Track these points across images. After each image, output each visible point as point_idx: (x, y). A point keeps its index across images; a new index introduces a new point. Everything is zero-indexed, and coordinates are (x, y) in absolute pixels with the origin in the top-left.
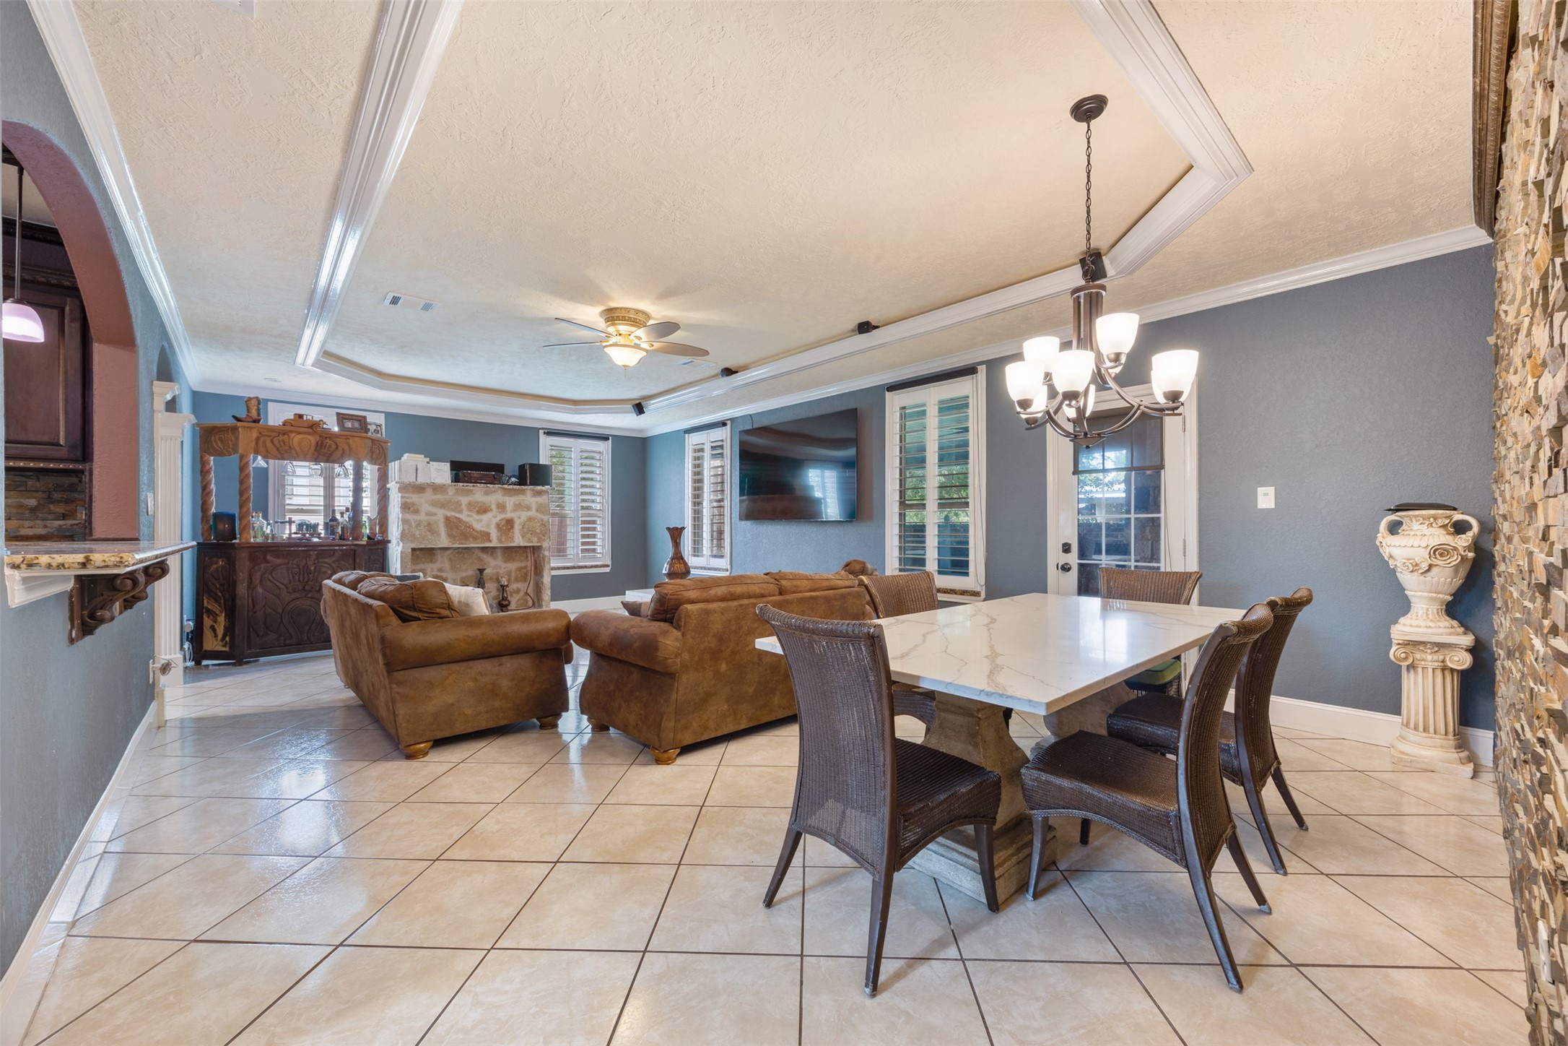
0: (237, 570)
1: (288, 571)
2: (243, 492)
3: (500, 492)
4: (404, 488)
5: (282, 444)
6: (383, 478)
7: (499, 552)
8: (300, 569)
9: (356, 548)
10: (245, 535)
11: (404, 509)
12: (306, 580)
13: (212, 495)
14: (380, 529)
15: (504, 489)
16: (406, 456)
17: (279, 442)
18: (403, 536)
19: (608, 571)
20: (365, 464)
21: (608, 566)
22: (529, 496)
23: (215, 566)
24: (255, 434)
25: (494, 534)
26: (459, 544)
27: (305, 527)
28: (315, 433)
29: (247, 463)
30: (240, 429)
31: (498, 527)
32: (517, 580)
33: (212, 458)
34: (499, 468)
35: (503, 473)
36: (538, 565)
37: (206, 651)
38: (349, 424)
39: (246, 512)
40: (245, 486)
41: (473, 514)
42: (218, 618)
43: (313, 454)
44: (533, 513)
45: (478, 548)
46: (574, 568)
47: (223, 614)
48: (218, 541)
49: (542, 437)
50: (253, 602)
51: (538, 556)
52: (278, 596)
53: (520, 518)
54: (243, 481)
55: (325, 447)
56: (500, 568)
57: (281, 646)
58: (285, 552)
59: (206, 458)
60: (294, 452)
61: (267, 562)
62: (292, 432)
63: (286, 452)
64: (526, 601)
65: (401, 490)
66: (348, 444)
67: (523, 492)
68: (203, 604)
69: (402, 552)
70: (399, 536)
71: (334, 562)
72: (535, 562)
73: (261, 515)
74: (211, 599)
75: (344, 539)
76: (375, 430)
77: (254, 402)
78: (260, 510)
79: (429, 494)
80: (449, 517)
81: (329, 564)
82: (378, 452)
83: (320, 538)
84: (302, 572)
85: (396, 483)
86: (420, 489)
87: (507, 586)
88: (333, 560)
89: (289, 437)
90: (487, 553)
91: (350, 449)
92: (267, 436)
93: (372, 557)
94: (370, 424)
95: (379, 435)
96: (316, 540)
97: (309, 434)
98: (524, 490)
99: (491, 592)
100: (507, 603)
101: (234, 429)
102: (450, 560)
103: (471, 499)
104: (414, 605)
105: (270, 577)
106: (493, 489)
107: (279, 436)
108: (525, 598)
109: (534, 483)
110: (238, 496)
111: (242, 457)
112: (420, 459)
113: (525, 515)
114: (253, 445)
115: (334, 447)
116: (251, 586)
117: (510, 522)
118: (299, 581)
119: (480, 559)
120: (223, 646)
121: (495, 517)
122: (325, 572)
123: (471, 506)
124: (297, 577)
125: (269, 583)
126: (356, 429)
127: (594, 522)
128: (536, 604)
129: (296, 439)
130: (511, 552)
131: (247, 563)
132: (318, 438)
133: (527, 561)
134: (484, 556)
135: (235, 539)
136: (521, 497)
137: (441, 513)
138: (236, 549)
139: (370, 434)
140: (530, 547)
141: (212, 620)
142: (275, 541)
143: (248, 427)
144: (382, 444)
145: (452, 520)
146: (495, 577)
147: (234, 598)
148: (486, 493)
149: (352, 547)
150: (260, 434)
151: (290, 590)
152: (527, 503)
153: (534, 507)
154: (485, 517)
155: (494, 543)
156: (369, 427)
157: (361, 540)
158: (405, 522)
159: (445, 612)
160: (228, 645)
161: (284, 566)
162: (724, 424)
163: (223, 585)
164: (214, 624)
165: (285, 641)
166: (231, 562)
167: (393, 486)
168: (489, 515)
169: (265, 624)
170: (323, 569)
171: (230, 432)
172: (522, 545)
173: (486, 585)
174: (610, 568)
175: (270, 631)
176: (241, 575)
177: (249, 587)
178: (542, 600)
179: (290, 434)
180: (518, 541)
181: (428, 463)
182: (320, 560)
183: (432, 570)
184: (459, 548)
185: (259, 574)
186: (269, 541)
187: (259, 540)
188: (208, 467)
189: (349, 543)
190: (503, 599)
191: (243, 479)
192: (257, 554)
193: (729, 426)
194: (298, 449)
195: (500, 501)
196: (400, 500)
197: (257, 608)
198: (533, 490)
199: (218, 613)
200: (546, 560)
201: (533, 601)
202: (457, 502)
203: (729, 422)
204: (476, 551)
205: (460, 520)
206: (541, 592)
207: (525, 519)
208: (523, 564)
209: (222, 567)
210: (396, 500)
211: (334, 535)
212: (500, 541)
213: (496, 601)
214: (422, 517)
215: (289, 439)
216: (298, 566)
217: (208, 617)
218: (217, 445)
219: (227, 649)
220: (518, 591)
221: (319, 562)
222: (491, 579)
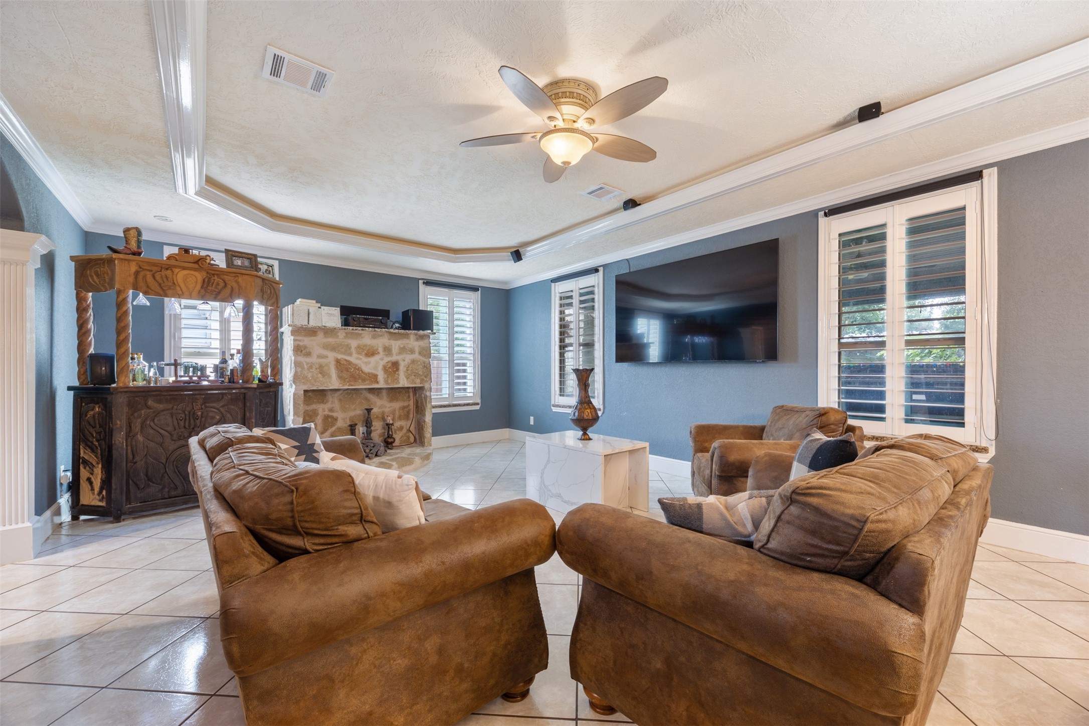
0: (114, 417)
1: (172, 417)
2: (121, 329)
3: (387, 336)
4: (297, 331)
5: (165, 280)
6: (274, 321)
7: (384, 393)
8: (185, 415)
9: (245, 391)
10: (122, 379)
11: (296, 351)
12: (192, 427)
13: (90, 335)
14: (272, 370)
15: (390, 333)
16: (299, 301)
17: (162, 277)
18: (296, 379)
19: (479, 408)
20: (255, 303)
21: (477, 404)
22: (412, 339)
23: (92, 413)
24: (133, 268)
25: (381, 376)
26: (349, 386)
27: (191, 369)
28: (200, 269)
29: (125, 300)
30: (116, 262)
31: (385, 369)
32: (400, 418)
33: (90, 294)
34: (386, 314)
35: (389, 319)
36: (419, 404)
37: (83, 505)
38: (238, 262)
39: (124, 353)
40: (122, 325)
41: (361, 357)
42: (95, 470)
43: (199, 292)
44: (416, 356)
45: (366, 389)
46: (449, 406)
47: (100, 466)
48: (95, 385)
49: (422, 287)
50: (132, 451)
51: (420, 395)
52: (161, 445)
53: (404, 361)
54: (121, 318)
55: (212, 285)
56: (386, 407)
57: (166, 498)
58: (169, 397)
59: (83, 294)
60: (178, 288)
61: (149, 408)
62: (175, 267)
63: (170, 289)
64: (409, 438)
65: (293, 333)
66: (237, 282)
67: (407, 336)
68: (80, 454)
69: (295, 394)
70: (292, 379)
71: (223, 406)
72: (417, 401)
73: (142, 356)
74: (87, 448)
75: (234, 382)
76: (266, 270)
77: (133, 233)
78: (141, 352)
79: (320, 338)
80: (340, 360)
81: (217, 409)
82: (269, 292)
83: (209, 381)
84: (187, 417)
85: (289, 326)
86: (312, 332)
87: (392, 424)
88: (221, 404)
89: (173, 272)
90: (374, 393)
91: (240, 287)
92: (148, 270)
93: (264, 401)
94: (261, 264)
95: (271, 276)
96: (205, 383)
97: (195, 270)
98: (408, 334)
99: (377, 430)
100: (392, 440)
101: (110, 261)
102: (340, 400)
103: (360, 342)
104: (295, 525)
105: (152, 424)
106: (380, 333)
107: (161, 271)
108: (407, 435)
109: (417, 328)
110: (115, 336)
111: (119, 292)
112: (312, 305)
113: (409, 358)
114: (131, 279)
115: (222, 284)
116: (130, 434)
117: (395, 365)
118: (185, 427)
119: (367, 400)
120: (100, 501)
121: (382, 359)
122: (213, 418)
123: (360, 349)
124: (182, 423)
125: (151, 431)
126: (246, 267)
127: (464, 365)
128: (418, 441)
129: (181, 275)
130: (395, 393)
131: (126, 409)
132: (205, 274)
133: (409, 401)
134: (372, 397)
135: (114, 382)
136: (405, 341)
137: (332, 356)
138: (112, 394)
139: (260, 273)
140: (412, 387)
141: (88, 471)
142: (158, 385)
143: (126, 260)
144: (274, 284)
145: (342, 363)
146: (381, 416)
147: (110, 448)
148: (374, 337)
149: (242, 390)
150: (140, 268)
151: (175, 437)
152: (410, 346)
153: (417, 350)
154: (373, 360)
155: (382, 384)
156: (260, 266)
157: (252, 383)
158: (297, 364)
159: (354, 531)
160: (105, 500)
161: (168, 412)
162: (596, 270)
163: (99, 433)
164: (91, 476)
165: (169, 492)
166: (107, 408)
167: (286, 329)
168: (377, 357)
169: (147, 475)
170: (211, 414)
171: (106, 265)
172: (406, 386)
173: (373, 423)
174: (479, 406)
175: (153, 483)
176: (118, 422)
177: (128, 435)
178: (424, 437)
179: (173, 269)
180: (403, 382)
181: (319, 308)
182: (207, 405)
183: (324, 410)
184: (348, 389)
185: (139, 420)
186: (152, 385)
187: (141, 383)
188: (84, 305)
189: (237, 386)
190: (388, 437)
191: (120, 317)
192: (136, 399)
193: (601, 273)
194: (182, 285)
195: (387, 345)
196: (292, 342)
197: (137, 458)
198: (416, 335)
199: (94, 464)
200: (428, 400)
201: (415, 437)
202: (347, 345)
203: (601, 269)
204: (364, 392)
205: (349, 363)
206: (423, 429)
207: (410, 361)
208: (406, 404)
209: (99, 413)
210: (289, 343)
211: (223, 378)
212: (386, 382)
213: (382, 438)
214: (313, 359)
215: (173, 274)
216: (184, 412)
217: (85, 468)
218: (93, 279)
219: (103, 504)
220: (401, 428)
221: (206, 407)
222: (377, 417)
